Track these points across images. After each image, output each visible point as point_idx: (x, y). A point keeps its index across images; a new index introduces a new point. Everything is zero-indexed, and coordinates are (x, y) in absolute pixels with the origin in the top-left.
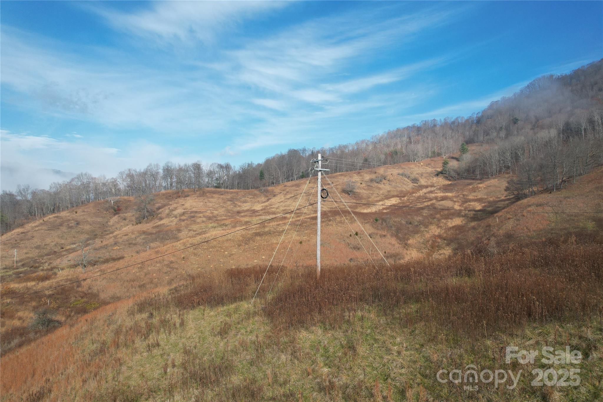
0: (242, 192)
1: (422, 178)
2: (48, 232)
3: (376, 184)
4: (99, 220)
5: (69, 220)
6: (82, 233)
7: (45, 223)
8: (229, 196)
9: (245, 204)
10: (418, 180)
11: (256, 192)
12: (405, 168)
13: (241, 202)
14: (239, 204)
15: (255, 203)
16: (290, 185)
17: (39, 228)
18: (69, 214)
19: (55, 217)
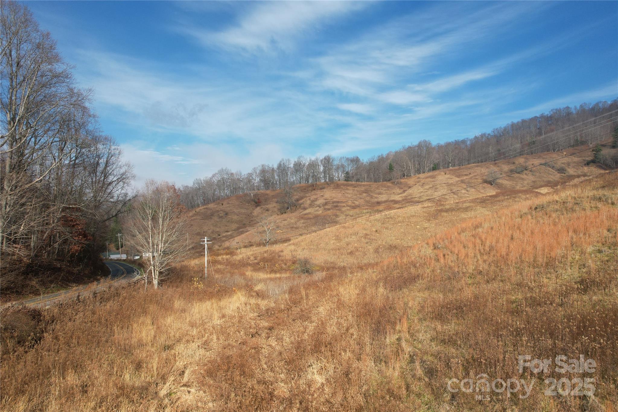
0: (374, 185)
1: (569, 168)
2: (203, 221)
3: (517, 175)
4: (243, 211)
5: (218, 211)
6: (232, 222)
7: (197, 214)
8: (363, 189)
9: (381, 196)
10: (566, 170)
11: (389, 184)
12: (546, 158)
13: (376, 194)
14: (376, 196)
15: (391, 194)
16: (423, 177)
17: (195, 218)
18: (216, 206)
19: (204, 209)
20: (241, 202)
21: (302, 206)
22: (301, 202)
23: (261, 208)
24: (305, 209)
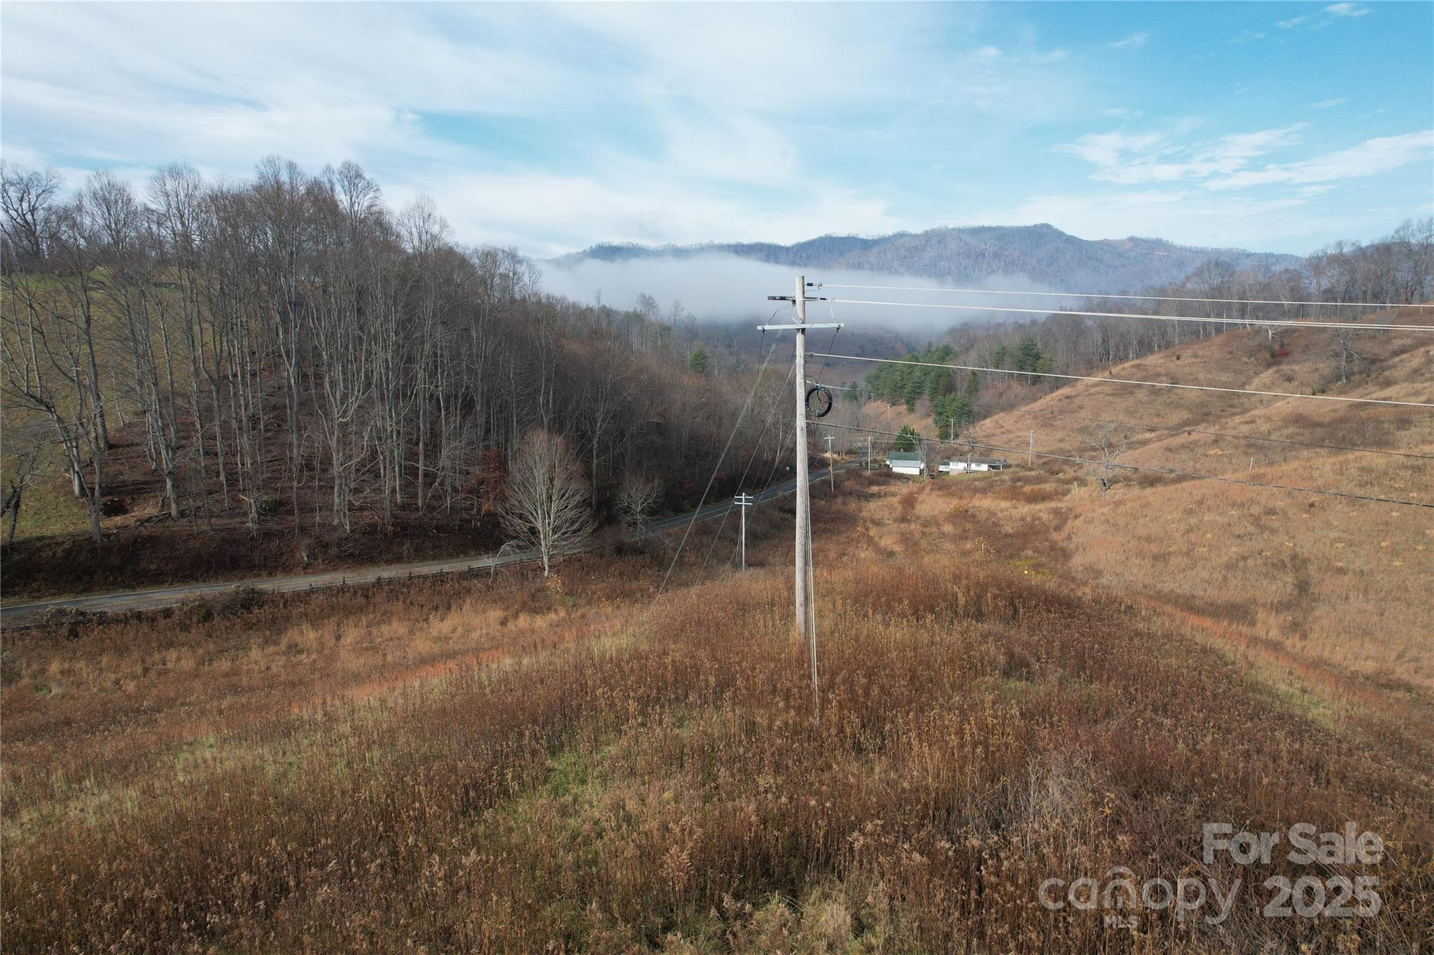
4: (1224, 377)
5: (1159, 375)
17: (1098, 389)
18: (1163, 361)
20: (1231, 353)
21: (1387, 373)
22: (1397, 359)
23: (1277, 372)
24: (1388, 383)
